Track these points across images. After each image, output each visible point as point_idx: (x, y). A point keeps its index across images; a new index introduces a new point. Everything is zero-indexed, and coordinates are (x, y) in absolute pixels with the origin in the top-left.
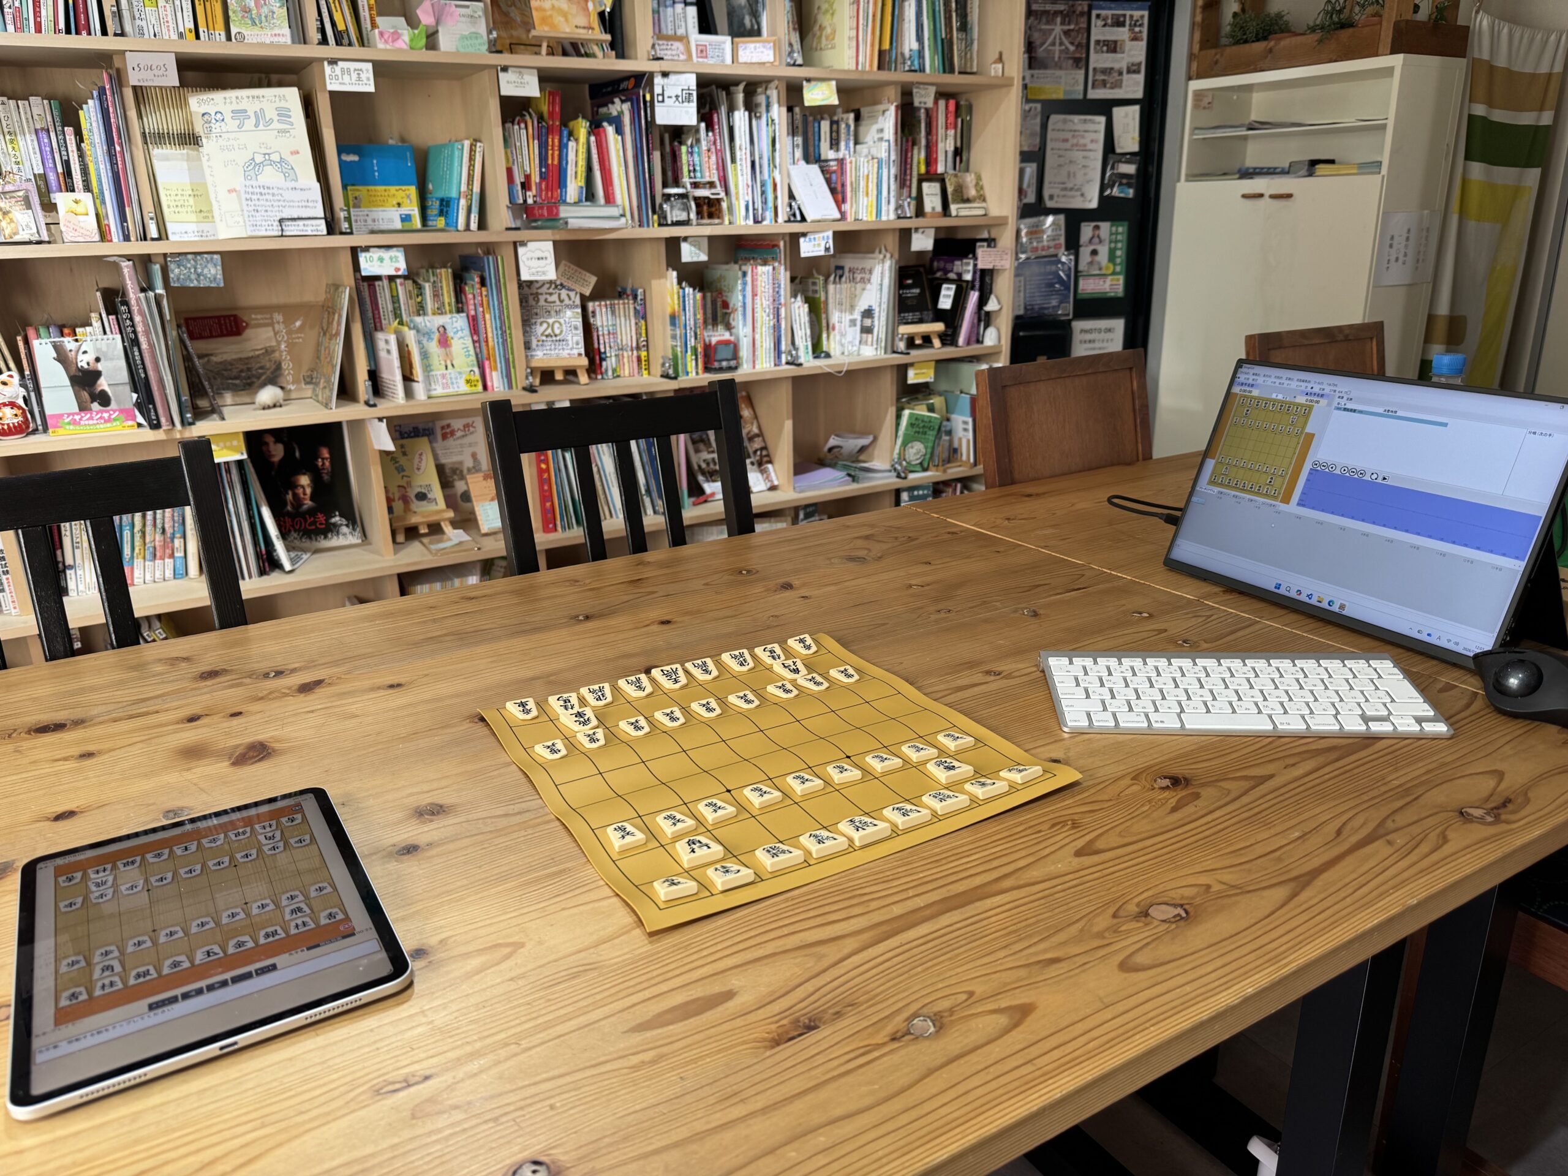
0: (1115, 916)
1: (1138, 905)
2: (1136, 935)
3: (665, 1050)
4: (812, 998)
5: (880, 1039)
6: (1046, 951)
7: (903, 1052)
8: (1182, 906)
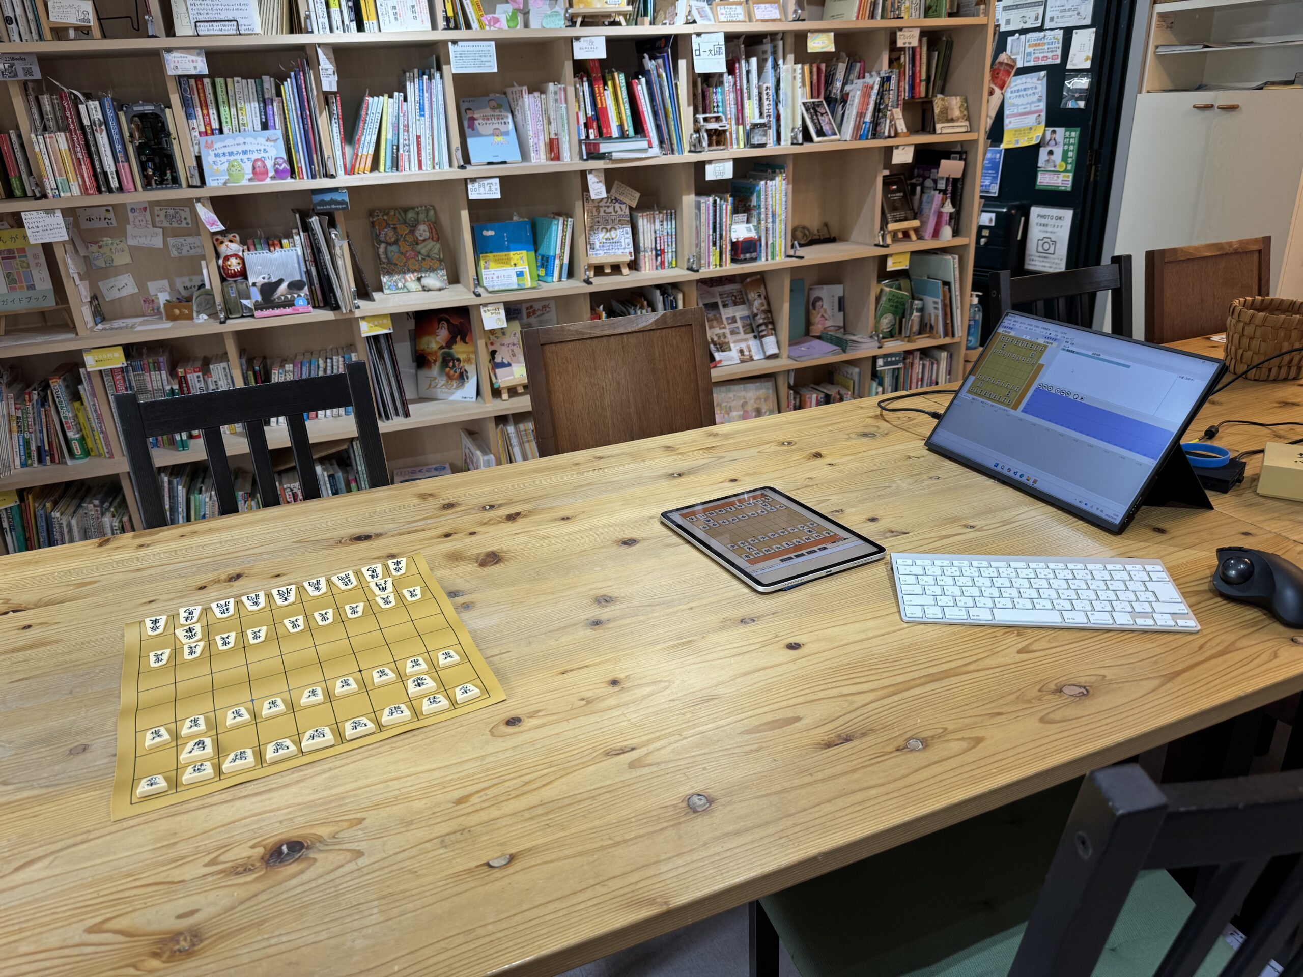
0: (1040, 690)
1: (1056, 685)
2: (1052, 701)
3: (764, 745)
4: (848, 725)
5: (888, 749)
6: (994, 708)
7: (903, 757)
8: (1084, 687)
